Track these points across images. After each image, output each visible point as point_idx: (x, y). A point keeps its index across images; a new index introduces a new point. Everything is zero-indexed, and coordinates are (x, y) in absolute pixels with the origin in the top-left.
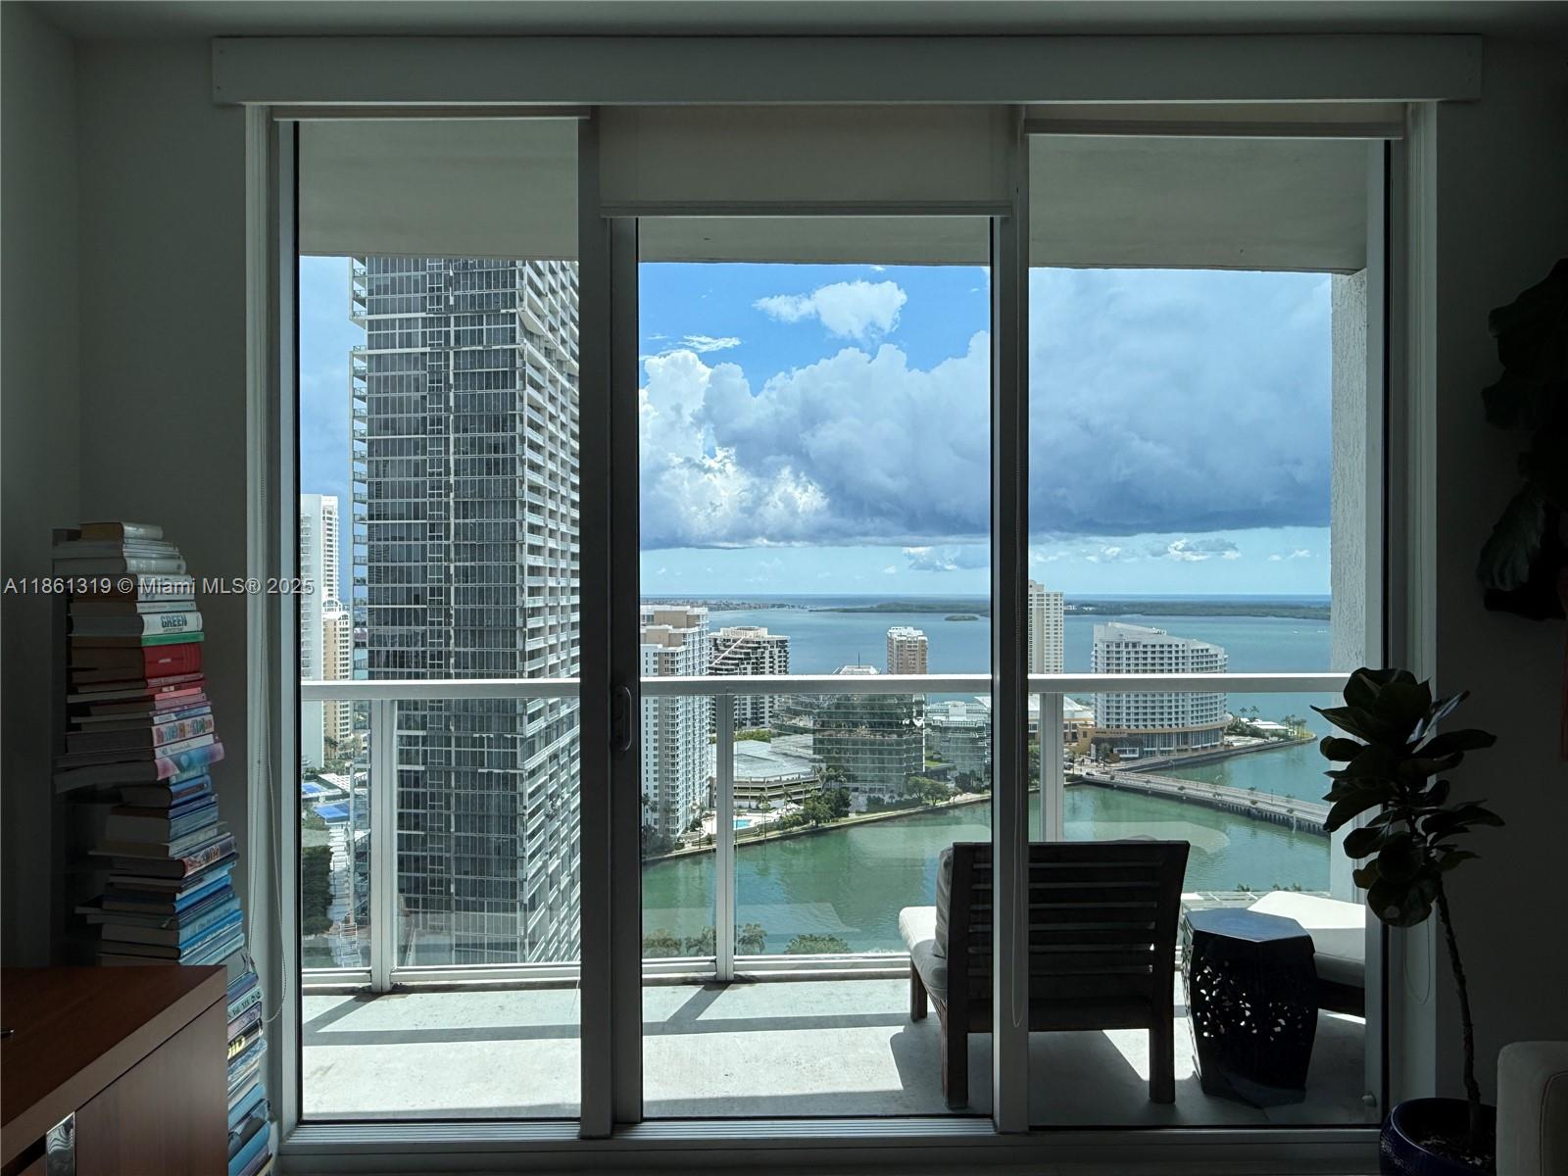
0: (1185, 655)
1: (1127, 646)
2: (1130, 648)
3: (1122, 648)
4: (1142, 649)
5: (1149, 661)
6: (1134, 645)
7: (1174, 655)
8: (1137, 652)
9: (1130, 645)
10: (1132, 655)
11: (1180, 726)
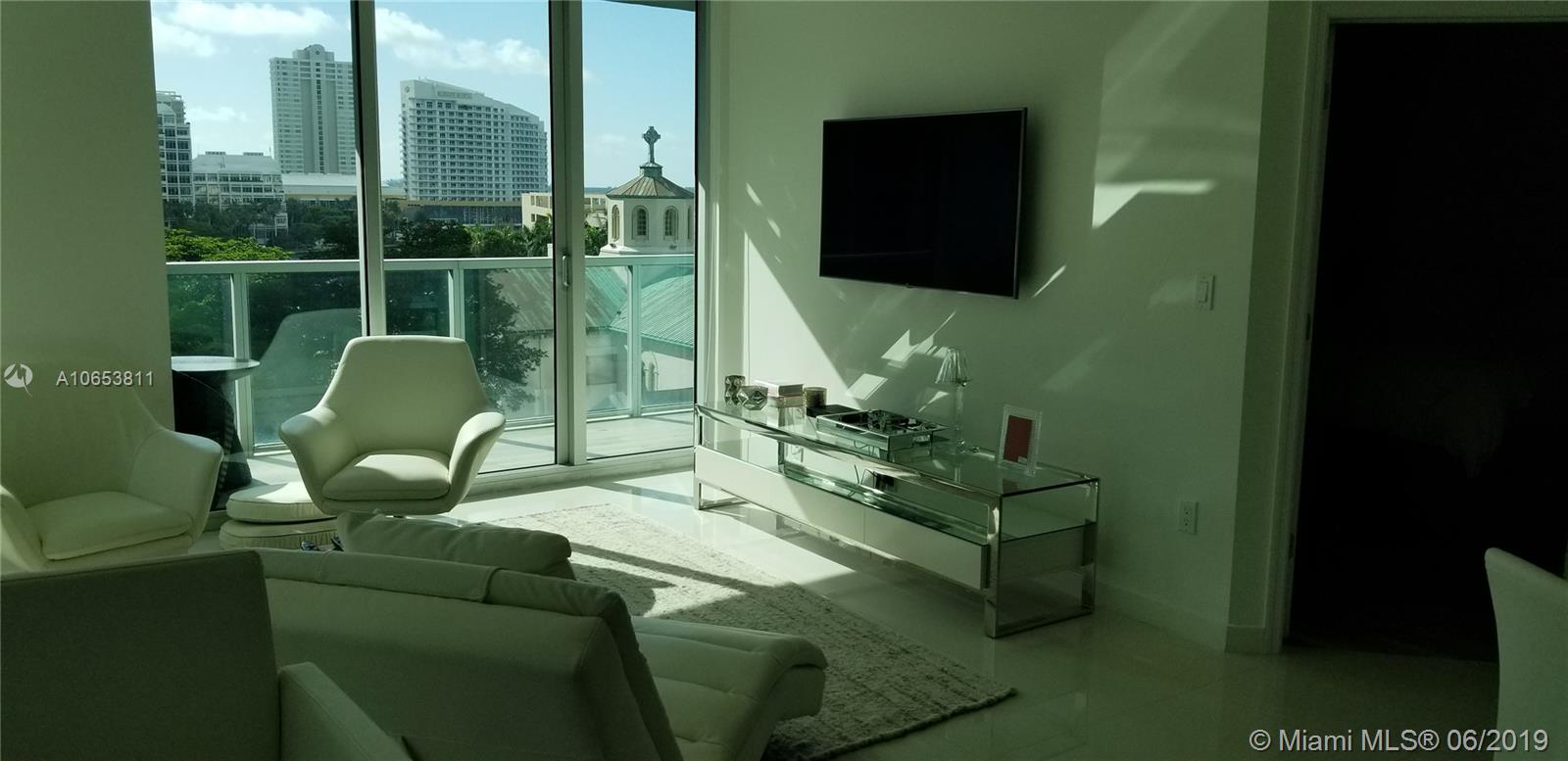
0: (505, 120)
1: (440, 105)
2: (444, 108)
3: (435, 107)
4: (457, 109)
5: (465, 124)
6: (448, 105)
7: (492, 119)
8: (452, 114)
9: (444, 105)
10: (447, 116)
11: (501, 200)
